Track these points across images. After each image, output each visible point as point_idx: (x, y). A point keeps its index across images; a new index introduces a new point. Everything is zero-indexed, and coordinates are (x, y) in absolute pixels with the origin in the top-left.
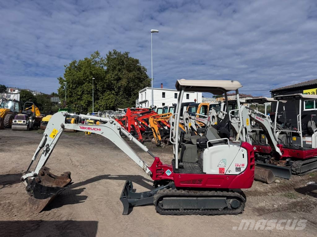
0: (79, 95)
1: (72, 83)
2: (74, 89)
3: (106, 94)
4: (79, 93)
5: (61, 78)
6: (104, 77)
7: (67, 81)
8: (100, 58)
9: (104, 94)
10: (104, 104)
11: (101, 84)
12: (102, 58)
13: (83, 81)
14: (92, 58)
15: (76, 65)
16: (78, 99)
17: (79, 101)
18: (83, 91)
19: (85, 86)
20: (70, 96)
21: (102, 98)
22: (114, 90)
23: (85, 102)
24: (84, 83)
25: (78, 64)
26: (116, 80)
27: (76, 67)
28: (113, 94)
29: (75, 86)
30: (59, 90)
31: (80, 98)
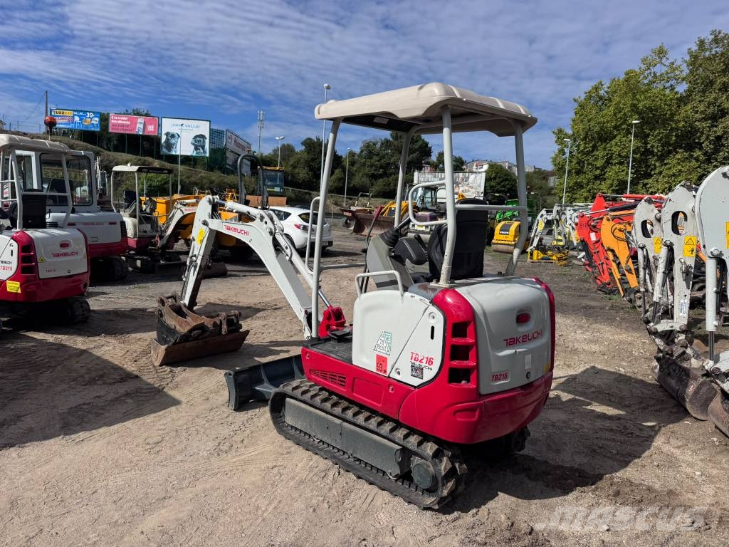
0: (597, 168)
1: (585, 138)
2: (588, 153)
3: (672, 160)
4: (599, 163)
5: (560, 131)
6: (672, 115)
7: (573, 135)
8: (667, 63)
9: (666, 162)
10: (663, 188)
11: (659, 134)
12: (673, 63)
13: (611, 133)
14: (643, 67)
15: (602, 92)
16: (597, 177)
17: (598, 182)
18: (611, 158)
19: (616, 145)
20: (578, 172)
21: (660, 173)
22: (701, 148)
23: (612, 185)
24: (615, 137)
25: (606, 89)
26: (710, 118)
27: (601, 98)
28: (697, 159)
29: (591, 145)
30: (554, 160)
31: (600, 175)
